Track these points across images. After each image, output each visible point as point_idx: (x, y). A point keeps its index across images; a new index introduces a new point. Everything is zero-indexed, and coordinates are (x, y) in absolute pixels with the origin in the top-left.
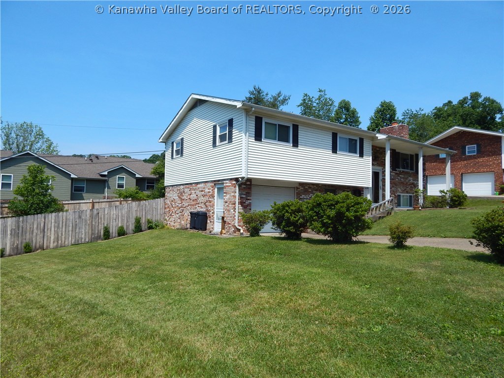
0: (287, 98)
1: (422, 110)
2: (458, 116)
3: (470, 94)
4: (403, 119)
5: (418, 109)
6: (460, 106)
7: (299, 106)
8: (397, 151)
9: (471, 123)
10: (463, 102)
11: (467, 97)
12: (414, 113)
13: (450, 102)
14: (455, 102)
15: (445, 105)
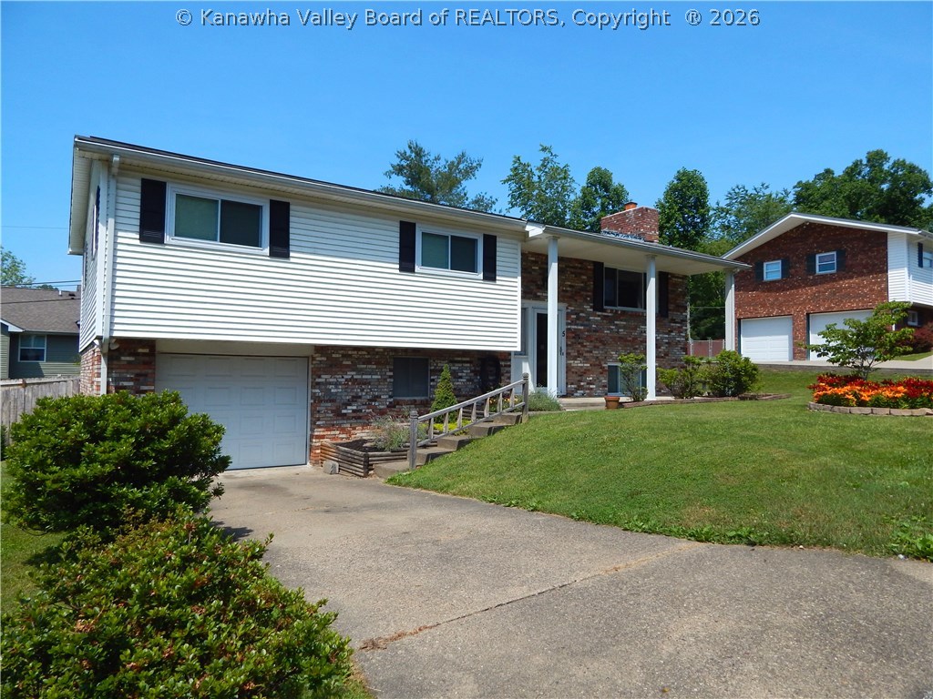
0: (475, 164)
1: (767, 187)
2: (840, 198)
3: (866, 155)
4: (728, 205)
5: (758, 186)
6: (846, 177)
7: (505, 182)
8: (606, 265)
9: (869, 212)
10: (853, 171)
11: (861, 161)
12: (749, 193)
13: (828, 172)
14: (839, 172)
15: (818, 177)
